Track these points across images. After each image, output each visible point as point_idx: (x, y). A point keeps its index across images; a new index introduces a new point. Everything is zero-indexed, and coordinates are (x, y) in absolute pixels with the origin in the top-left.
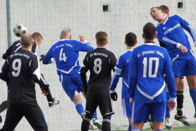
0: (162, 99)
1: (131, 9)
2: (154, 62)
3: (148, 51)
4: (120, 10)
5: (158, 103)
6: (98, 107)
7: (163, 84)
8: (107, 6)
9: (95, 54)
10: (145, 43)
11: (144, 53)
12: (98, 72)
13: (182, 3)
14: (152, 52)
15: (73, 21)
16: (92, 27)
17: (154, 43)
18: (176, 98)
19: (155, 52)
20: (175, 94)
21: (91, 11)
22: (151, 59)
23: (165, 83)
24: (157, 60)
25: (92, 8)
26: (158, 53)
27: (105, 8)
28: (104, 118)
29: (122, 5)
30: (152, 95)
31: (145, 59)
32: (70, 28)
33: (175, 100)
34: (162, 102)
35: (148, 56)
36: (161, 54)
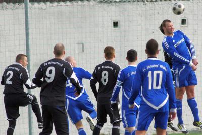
0: (166, 109)
1: (139, 25)
2: (158, 75)
3: (152, 65)
4: (129, 27)
5: (161, 113)
6: (108, 115)
7: (167, 96)
8: (117, 23)
9: (102, 67)
10: (149, 58)
11: (149, 67)
12: (105, 84)
13: (185, 20)
14: (156, 66)
15: (86, 36)
16: (103, 42)
17: (156, 57)
18: (176, 109)
19: (159, 66)
20: (175, 105)
21: (103, 27)
22: (155, 73)
23: (168, 94)
24: (161, 73)
25: (103, 24)
26: (161, 66)
27: (116, 24)
28: (114, 125)
29: (131, 22)
30: (157, 106)
31: (150, 72)
32: (83, 42)
33: (175, 110)
34: (165, 112)
35: (153, 70)
36: (164, 68)
